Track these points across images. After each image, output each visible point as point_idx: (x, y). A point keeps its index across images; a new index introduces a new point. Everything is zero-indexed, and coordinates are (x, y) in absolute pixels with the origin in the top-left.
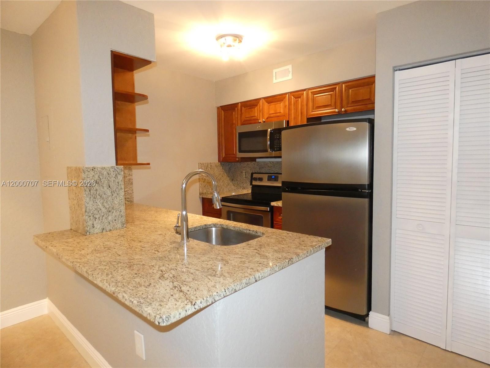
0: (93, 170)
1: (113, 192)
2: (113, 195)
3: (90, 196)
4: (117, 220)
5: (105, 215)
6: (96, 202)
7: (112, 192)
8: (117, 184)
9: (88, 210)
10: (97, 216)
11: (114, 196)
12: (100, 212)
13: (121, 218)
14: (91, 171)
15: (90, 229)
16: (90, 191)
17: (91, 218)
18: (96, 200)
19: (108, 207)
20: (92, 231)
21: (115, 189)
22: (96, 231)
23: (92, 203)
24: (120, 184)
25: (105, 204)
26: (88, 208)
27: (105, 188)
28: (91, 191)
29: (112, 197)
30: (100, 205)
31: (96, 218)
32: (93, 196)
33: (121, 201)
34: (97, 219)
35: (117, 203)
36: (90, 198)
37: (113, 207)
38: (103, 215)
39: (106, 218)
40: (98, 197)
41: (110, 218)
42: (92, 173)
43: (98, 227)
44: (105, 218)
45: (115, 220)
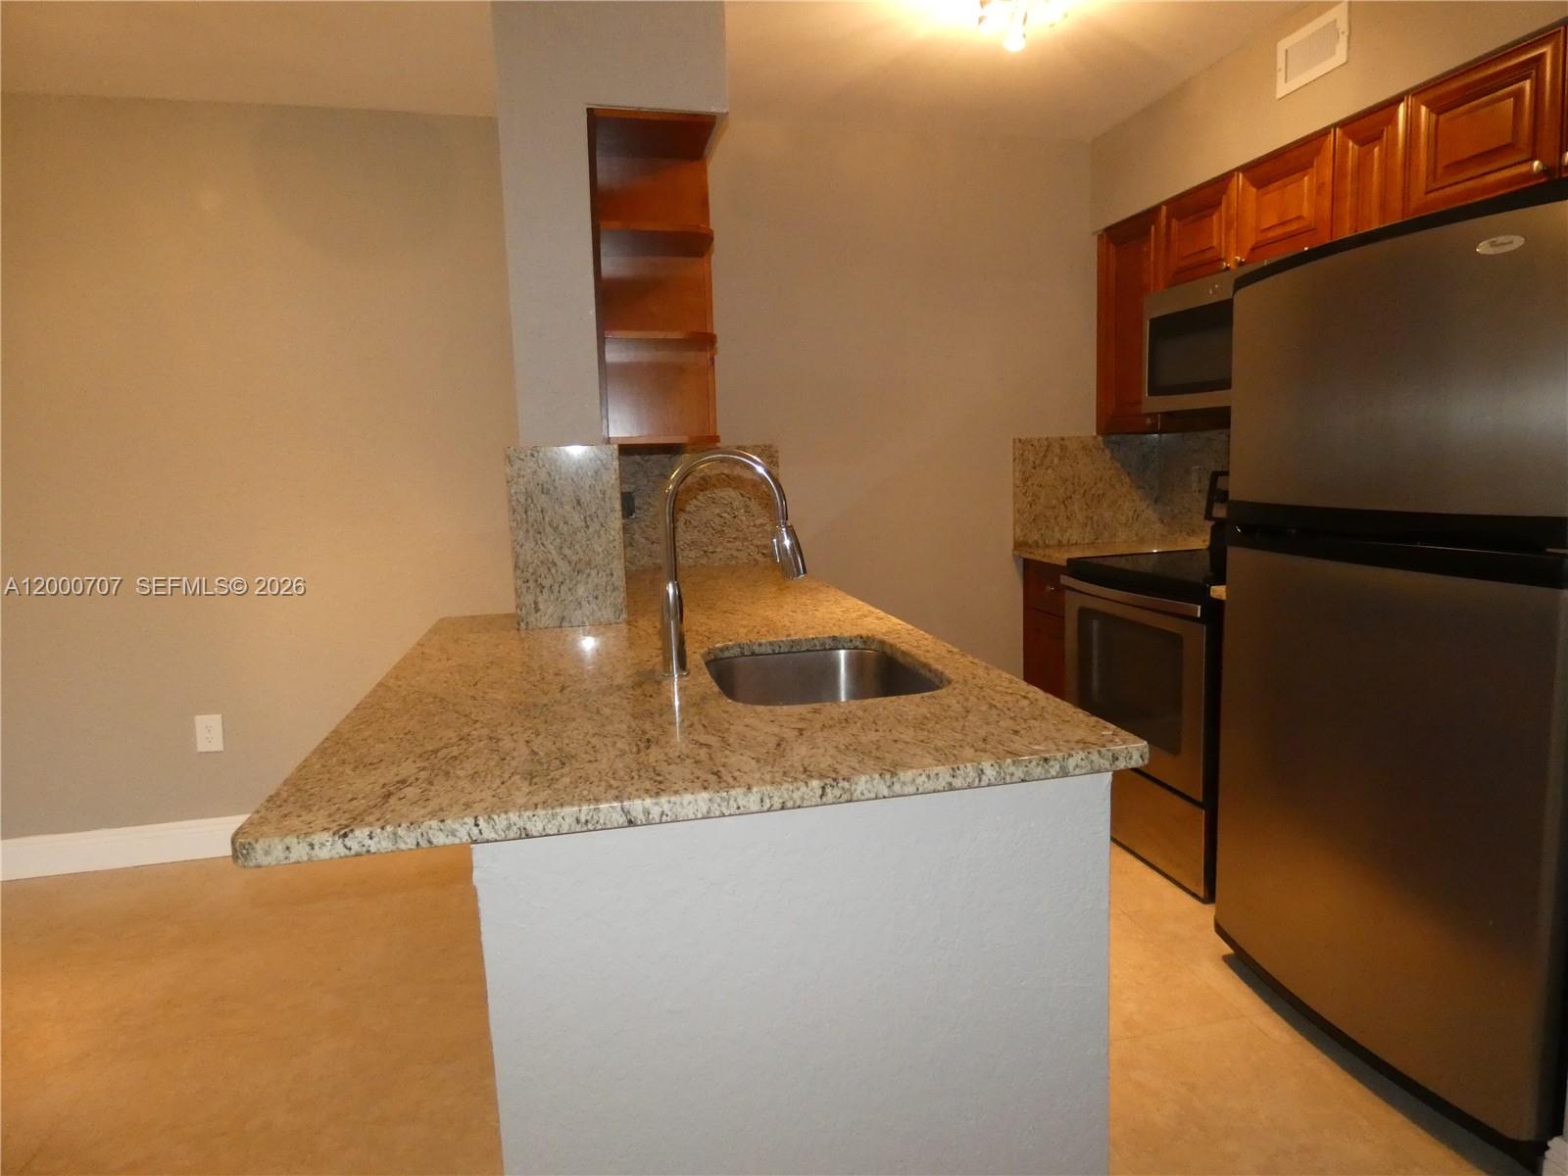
0: (532, 455)
1: (588, 519)
2: (587, 527)
3: (525, 526)
4: (600, 597)
5: (567, 581)
6: (543, 544)
7: (585, 518)
8: (600, 496)
9: (521, 564)
10: (547, 583)
11: (591, 530)
12: (553, 571)
13: (614, 594)
14: (529, 457)
15: (527, 613)
16: (526, 512)
17: (531, 584)
18: (544, 538)
19: (574, 558)
20: (532, 619)
21: (594, 510)
22: (545, 621)
23: (532, 546)
24: (608, 495)
25: (567, 551)
26: (521, 557)
27: (568, 508)
28: (529, 513)
29: (585, 532)
30: (554, 552)
31: (543, 587)
32: (536, 527)
33: (612, 546)
34: (545, 590)
35: (600, 550)
36: (527, 531)
37: (590, 560)
38: (560, 579)
39: (570, 590)
40: (549, 530)
41: (581, 590)
42: (531, 464)
43: (550, 611)
44: (566, 589)
45: (596, 598)
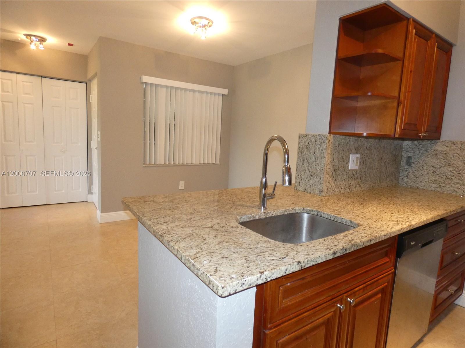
0: (305, 136)
1: (316, 159)
2: (316, 161)
3: (300, 158)
4: (316, 185)
5: (308, 178)
6: (304, 165)
7: (316, 158)
8: (321, 152)
9: (298, 170)
10: (303, 177)
11: (317, 163)
12: (305, 174)
13: (320, 186)
14: (304, 137)
15: (297, 185)
16: (301, 154)
17: (299, 176)
18: (304, 163)
19: (311, 171)
20: (298, 187)
21: (318, 156)
22: (301, 189)
23: (301, 165)
24: (323, 152)
25: (310, 168)
26: (298, 167)
27: (312, 154)
28: (302, 154)
29: (315, 163)
30: (306, 168)
31: (302, 178)
32: (303, 159)
33: (322, 169)
34: (303, 179)
35: (318, 170)
36: (301, 160)
37: (315, 172)
38: (307, 177)
39: (309, 181)
40: (306, 160)
41: (311, 182)
42: (304, 139)
43: (303, 186)
44: (308, 180)
45: (315, 185)
